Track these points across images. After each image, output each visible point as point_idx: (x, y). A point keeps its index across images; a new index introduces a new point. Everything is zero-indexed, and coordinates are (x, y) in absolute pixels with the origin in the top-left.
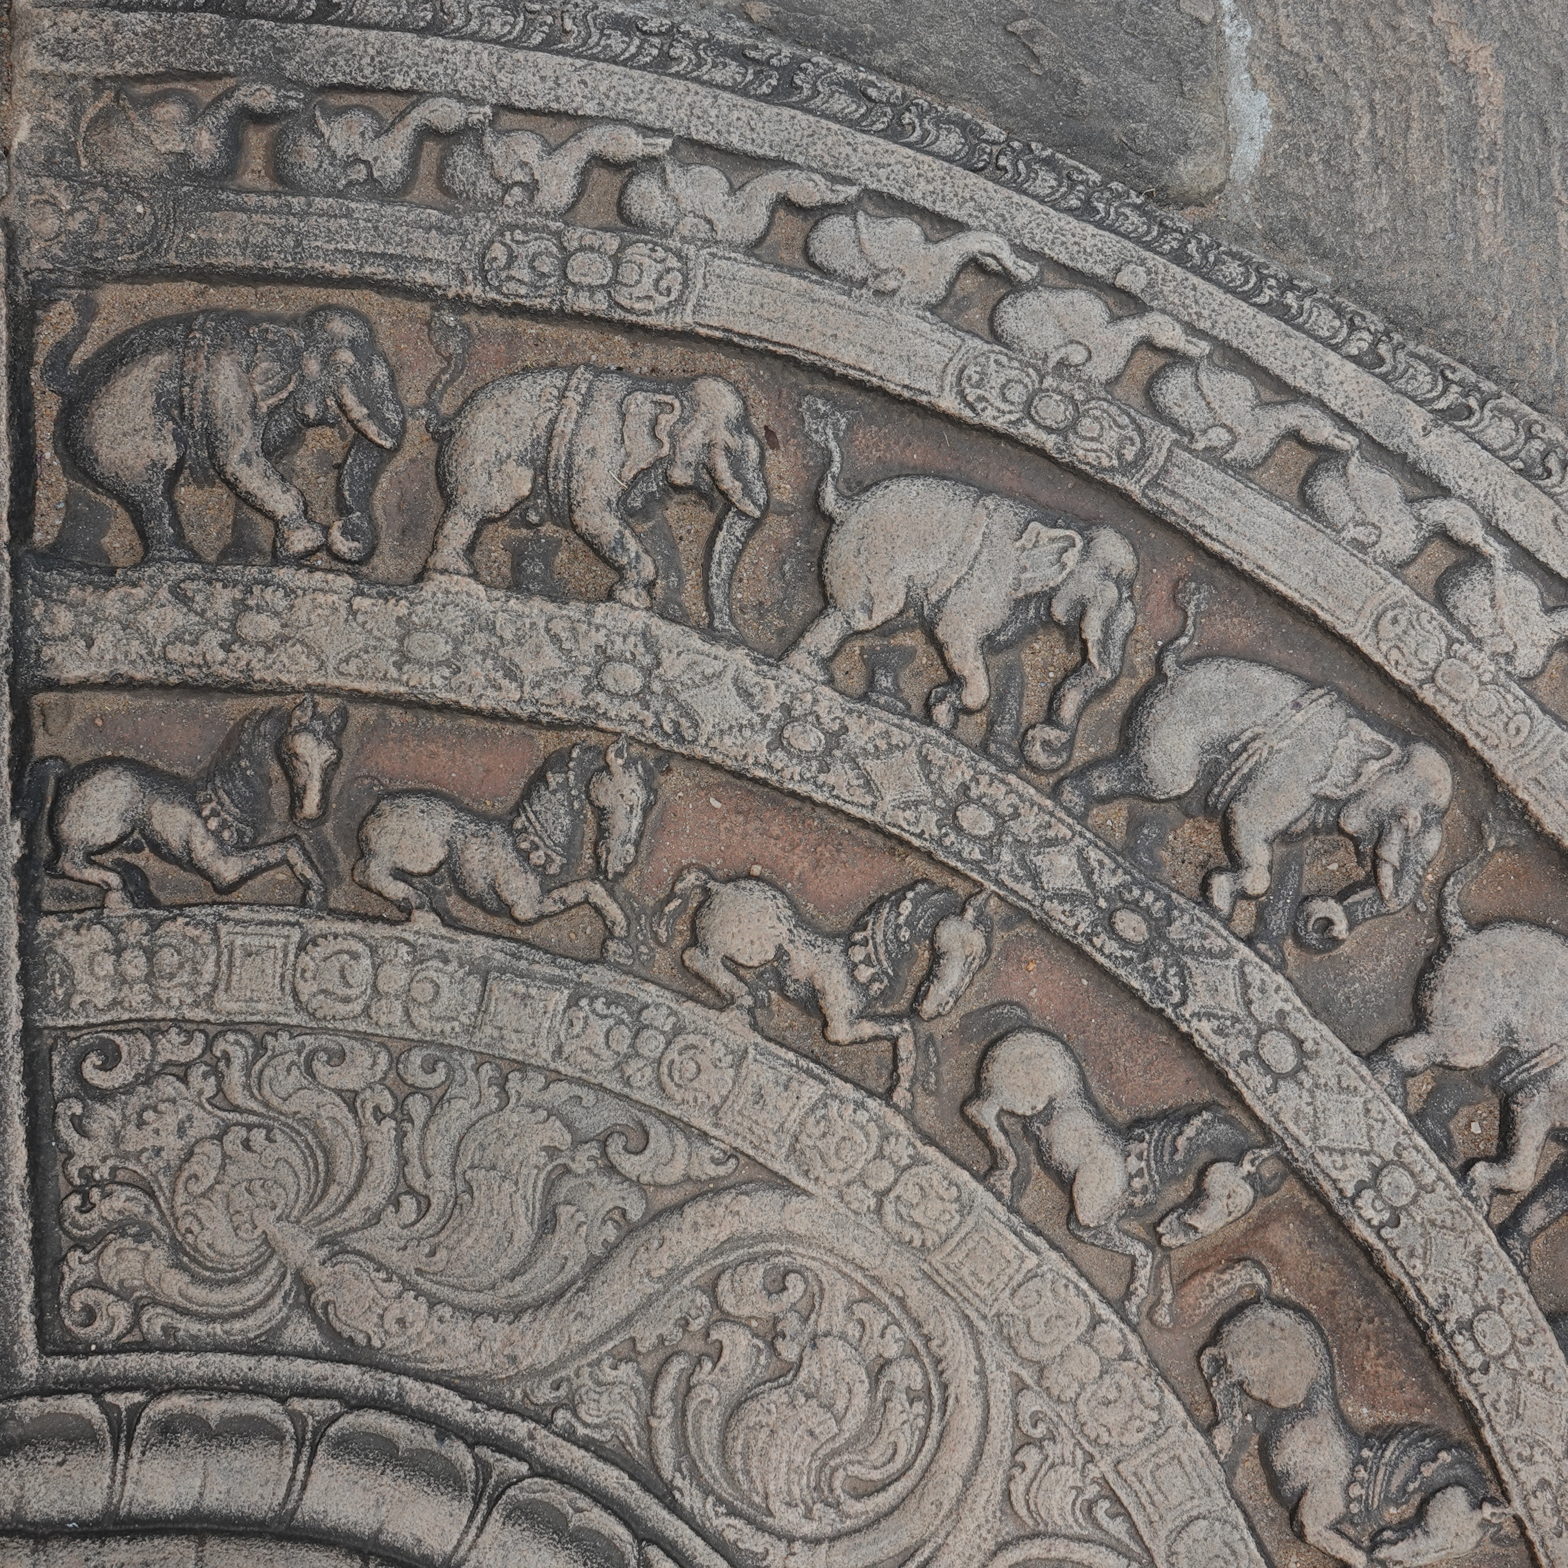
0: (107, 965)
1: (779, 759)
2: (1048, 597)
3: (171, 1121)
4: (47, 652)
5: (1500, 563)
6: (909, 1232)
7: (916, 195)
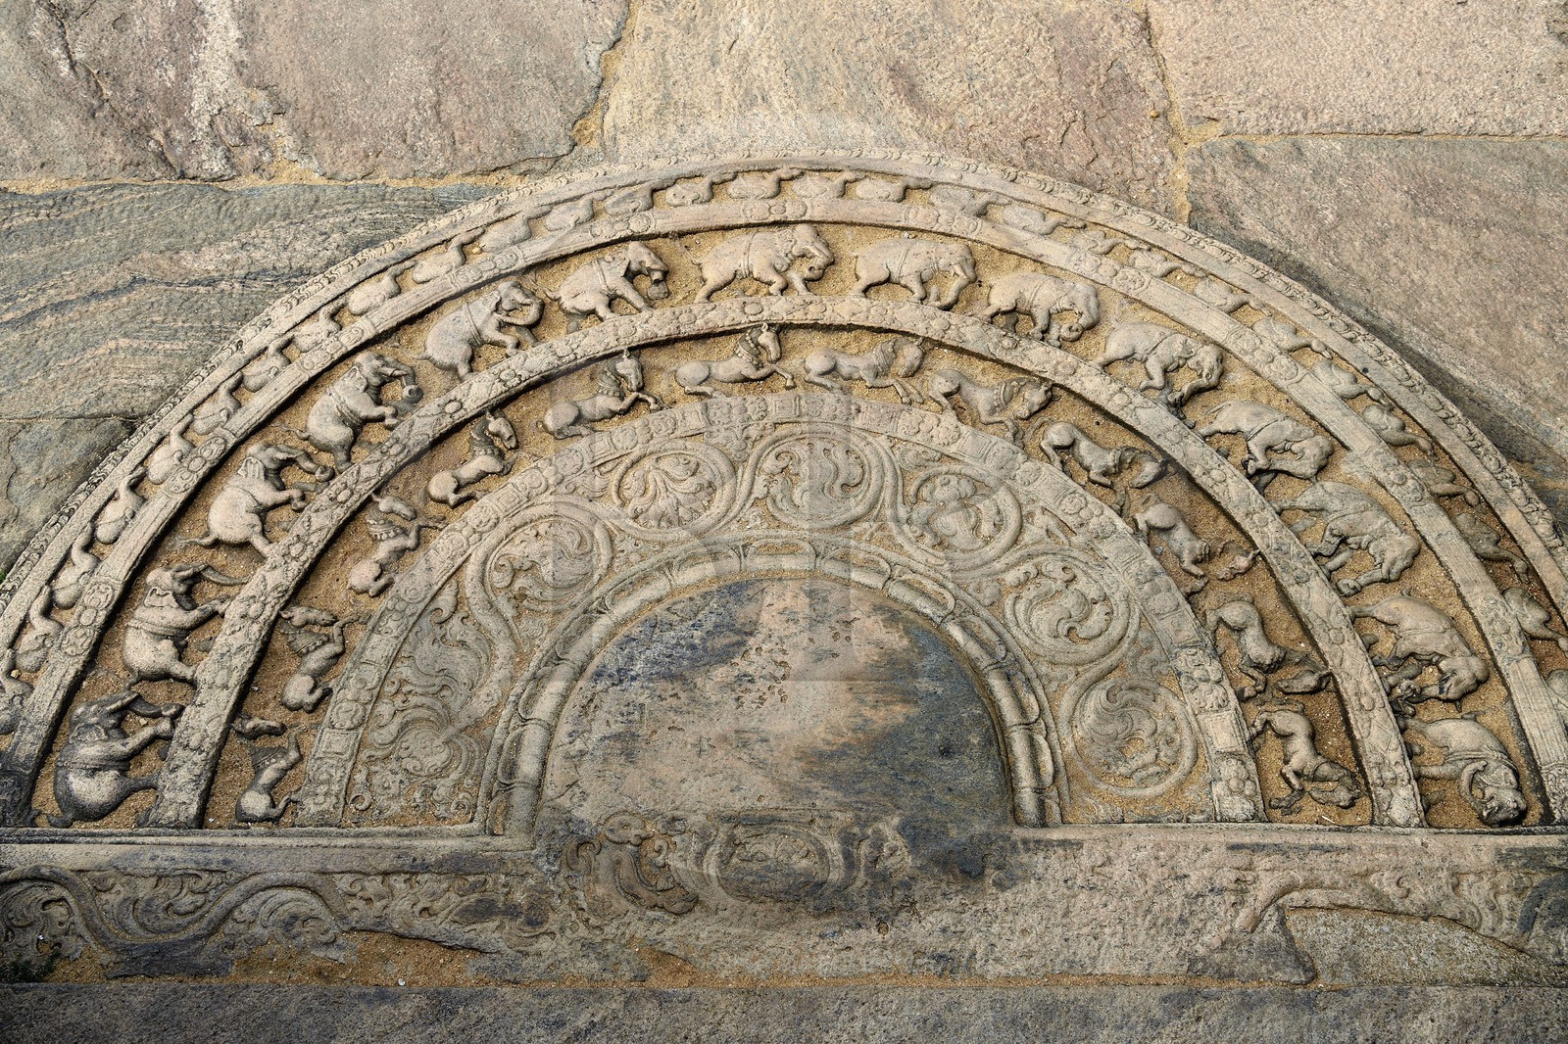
0: (321, 799)
1: (303, 558)
2: (266, 471)
3: (391, 777)
4: (182, 819)
6: (491, 523)
7: (97, 505)
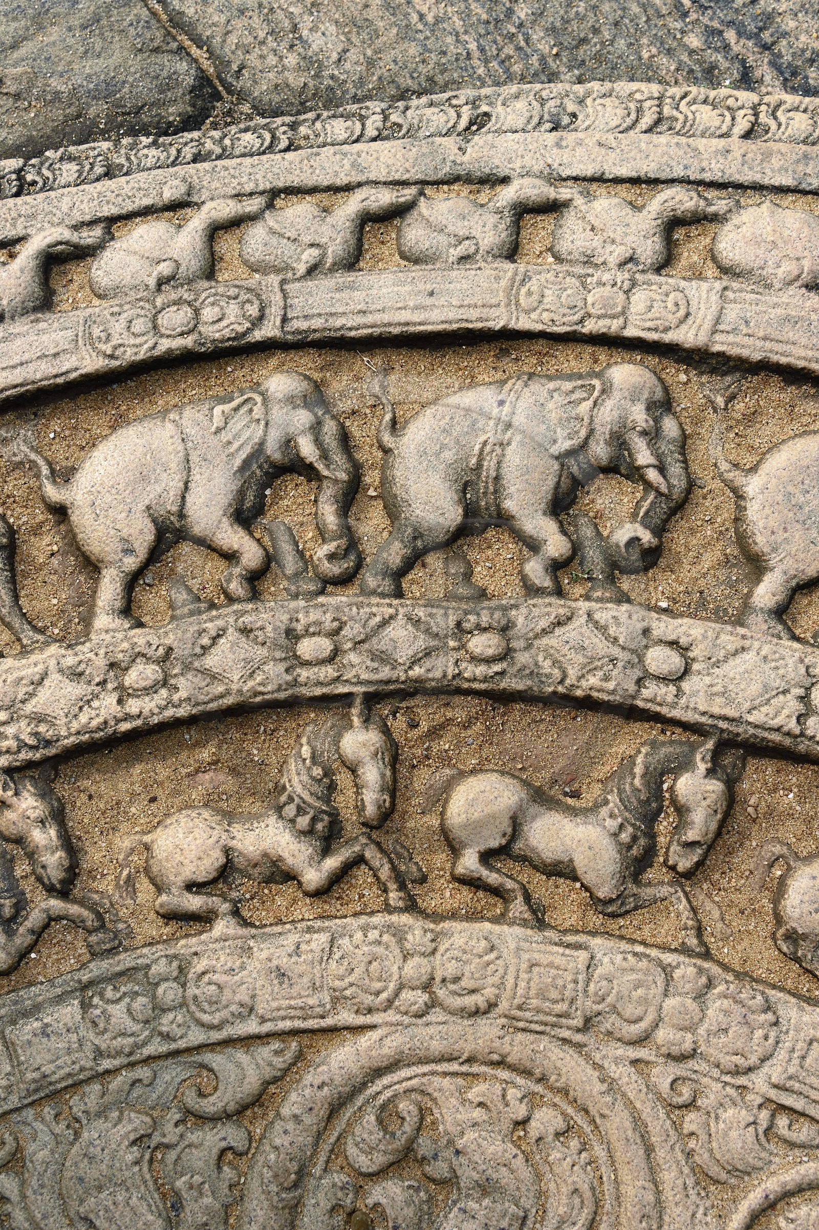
5: (579, 201)
